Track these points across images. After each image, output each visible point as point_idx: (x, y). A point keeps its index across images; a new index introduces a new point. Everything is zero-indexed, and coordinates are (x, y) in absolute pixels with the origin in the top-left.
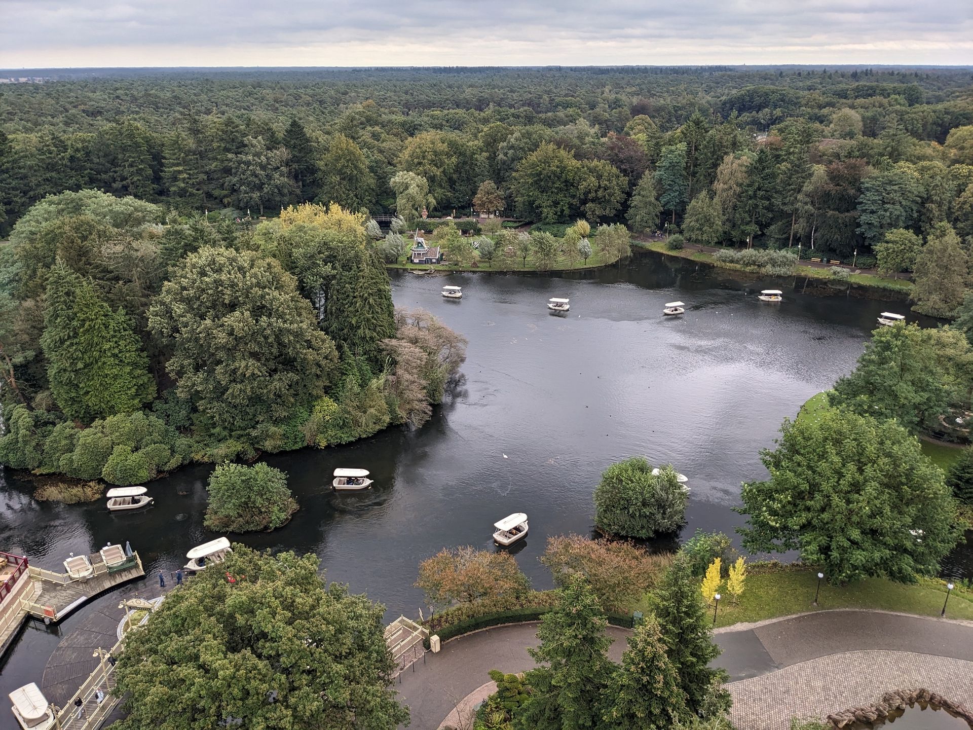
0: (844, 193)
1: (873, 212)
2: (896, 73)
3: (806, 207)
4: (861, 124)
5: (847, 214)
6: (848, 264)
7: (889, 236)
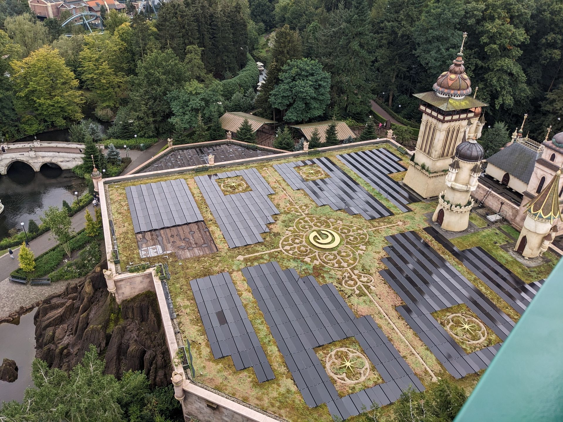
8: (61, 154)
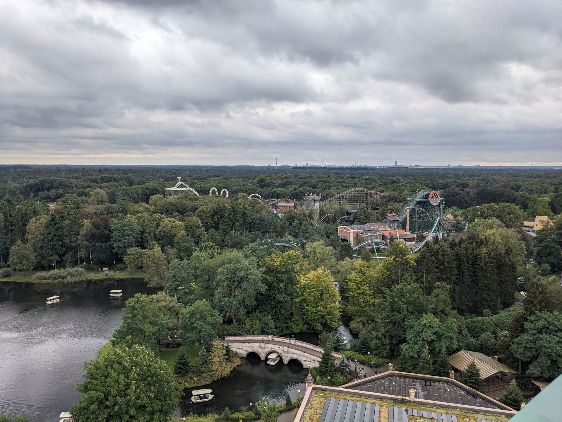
0: (103, 233)
1: (119, 241)
2: (121, 169)
3: (84, 242)
4: (107, 196)
5: (106, 243)
6: (113, 269)
7: (129, 252)
8: (305, 354)
